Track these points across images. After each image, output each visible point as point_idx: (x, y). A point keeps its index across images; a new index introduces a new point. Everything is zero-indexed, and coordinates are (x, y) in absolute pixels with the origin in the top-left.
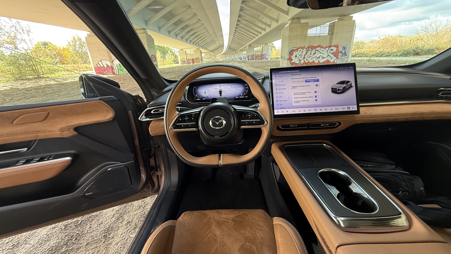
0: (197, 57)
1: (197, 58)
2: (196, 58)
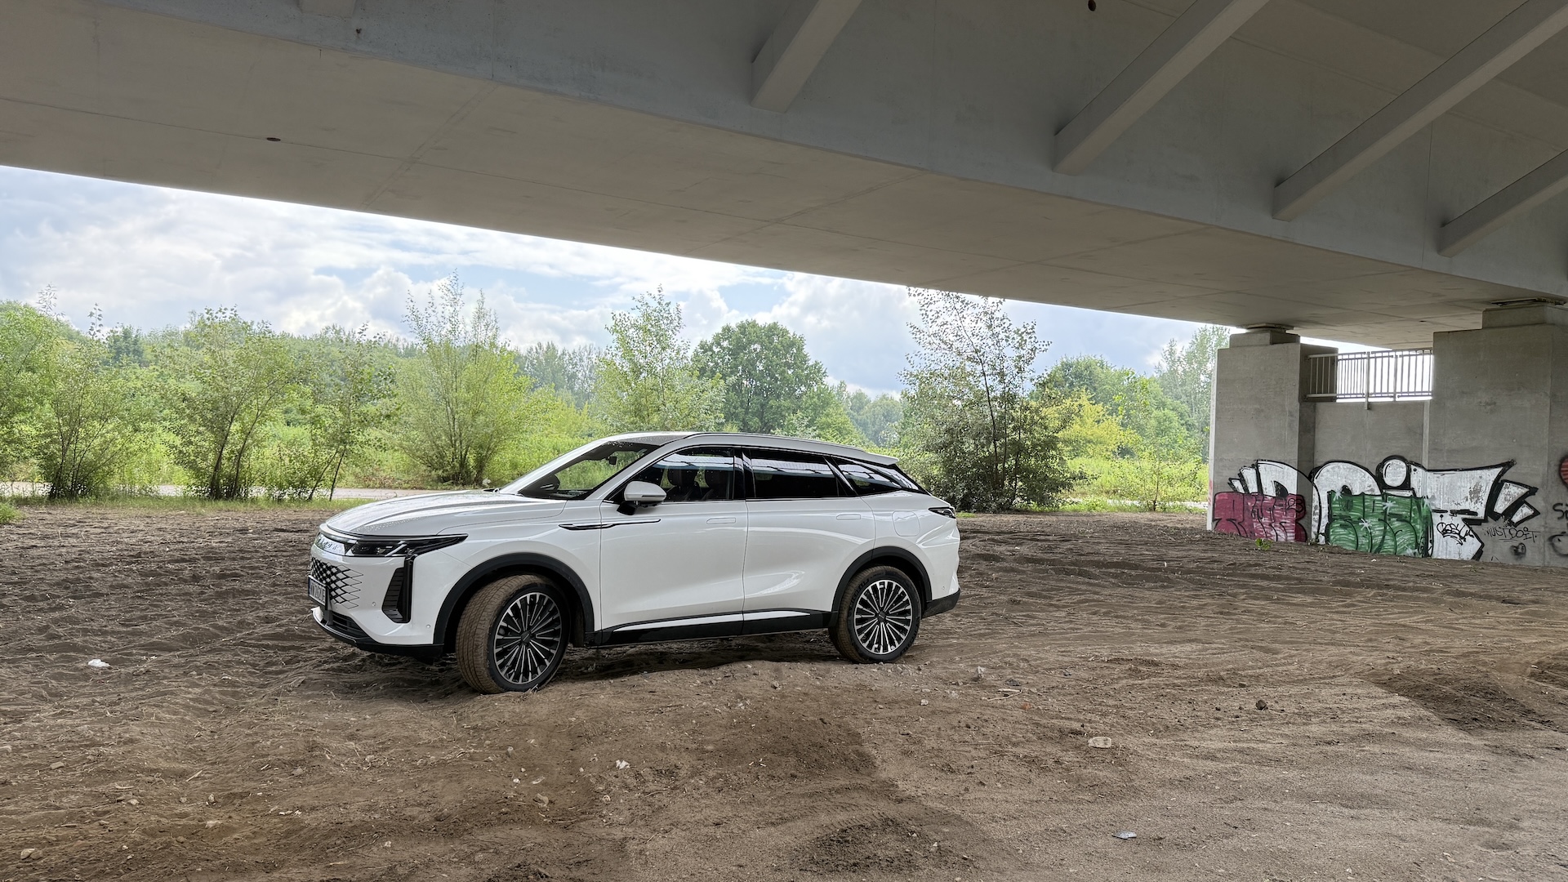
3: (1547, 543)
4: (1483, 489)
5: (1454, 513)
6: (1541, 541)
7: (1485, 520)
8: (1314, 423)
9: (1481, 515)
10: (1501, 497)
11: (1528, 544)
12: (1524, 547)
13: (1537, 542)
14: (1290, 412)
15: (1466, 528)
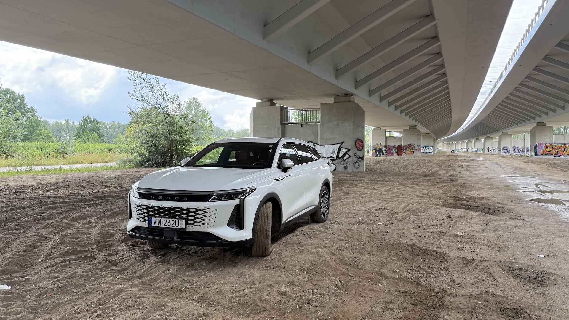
0: (410, 143)
1: (408, 145)
2: (406, 145)
3: (353, 165)
4: (336, 150)
5: (328, 158)
6: (351, 164)
7: (337, 159)
8: (285, 131)
9: (335, 158)
10: (341, 152)
11: (348, 165)
12: (347, 167)
13: (350, 165)
14: (278, 128)
15: (331, 162)
